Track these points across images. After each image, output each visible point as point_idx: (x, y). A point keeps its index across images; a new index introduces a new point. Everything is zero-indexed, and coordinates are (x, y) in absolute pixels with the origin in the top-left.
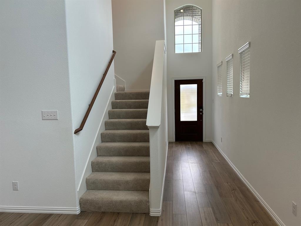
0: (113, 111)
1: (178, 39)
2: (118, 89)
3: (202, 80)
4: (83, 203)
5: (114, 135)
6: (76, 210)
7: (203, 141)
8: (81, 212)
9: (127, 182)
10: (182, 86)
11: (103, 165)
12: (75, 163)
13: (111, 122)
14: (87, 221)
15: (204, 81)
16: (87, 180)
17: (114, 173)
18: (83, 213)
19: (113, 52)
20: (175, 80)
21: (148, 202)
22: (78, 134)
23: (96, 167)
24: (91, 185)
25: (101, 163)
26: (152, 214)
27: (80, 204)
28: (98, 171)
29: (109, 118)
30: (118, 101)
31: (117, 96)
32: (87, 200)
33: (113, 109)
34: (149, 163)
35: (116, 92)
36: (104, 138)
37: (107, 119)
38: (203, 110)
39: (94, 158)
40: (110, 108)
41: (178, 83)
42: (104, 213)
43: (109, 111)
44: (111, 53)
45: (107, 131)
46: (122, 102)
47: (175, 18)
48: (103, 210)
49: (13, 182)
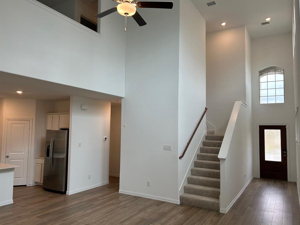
0: (203, 148)
1: (263, 93)
2: (208, 133)
3: (286, 126)
4: (181, 198)
5: (202, 163)
6: (178, 202)
7: (287, 181)
8: (181, 204)
9: (207, 192)
10: (266, 131)
11: (194, 180)
12: (179, 175)
13: (201, 155)
14: (183, 208)
15: (287, 127)
16: (184, 187)
17: (200, 186)
18: (182, 204)
19: (206, 108)
20: (259, 126)
21: (219, 204)
22: (181, 159)
23: (190, 181)
24: (186, 190)
25: (193, 179)
26: (221, 212)
27: (180, 199)
28: (191, 184)
29: (201, 153)
30: (207, 141)
31: (207, 138)
32: (184, 197)
33: (203, 146)
34: (219, 182)
35: (206, 134)
36: (196, 164)
37: (199, 153)
38: (287, 152)
39: (190, 175)
40: (202, 146)
41: (262, 128)
42: (193, 206)
43: (200, 148)
44: (204, 110)
45: (198, 160)
46: (210, 142)
47: (260, 75)
48: (192, 205)
49: (148, 182)
